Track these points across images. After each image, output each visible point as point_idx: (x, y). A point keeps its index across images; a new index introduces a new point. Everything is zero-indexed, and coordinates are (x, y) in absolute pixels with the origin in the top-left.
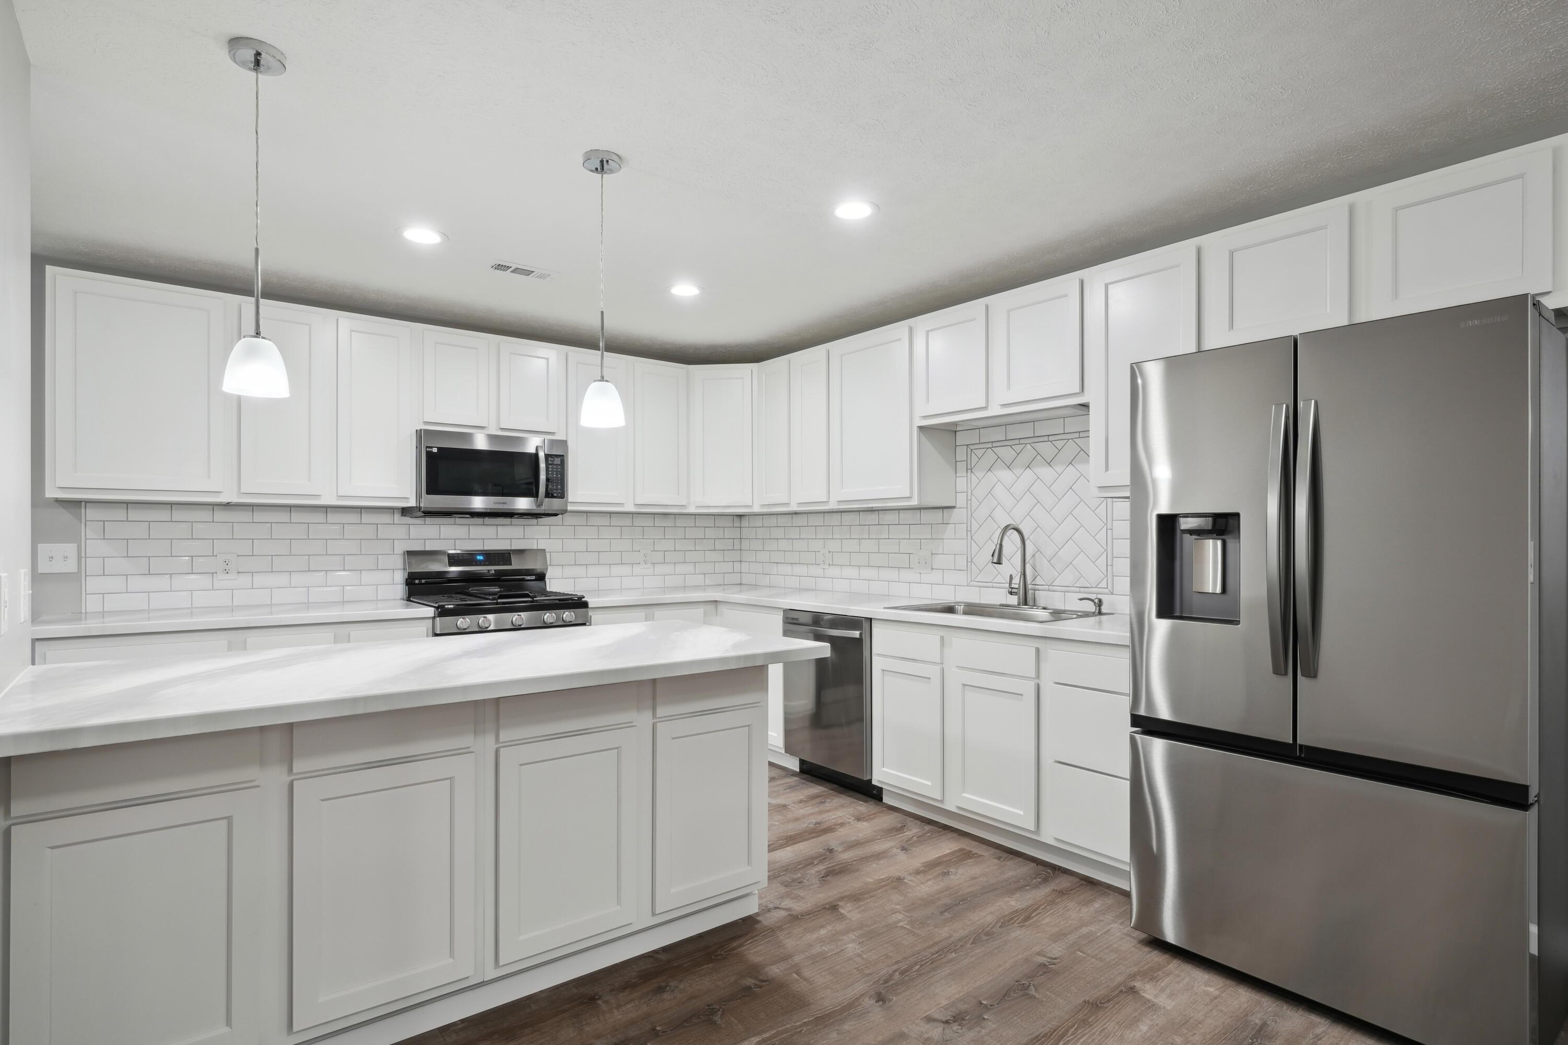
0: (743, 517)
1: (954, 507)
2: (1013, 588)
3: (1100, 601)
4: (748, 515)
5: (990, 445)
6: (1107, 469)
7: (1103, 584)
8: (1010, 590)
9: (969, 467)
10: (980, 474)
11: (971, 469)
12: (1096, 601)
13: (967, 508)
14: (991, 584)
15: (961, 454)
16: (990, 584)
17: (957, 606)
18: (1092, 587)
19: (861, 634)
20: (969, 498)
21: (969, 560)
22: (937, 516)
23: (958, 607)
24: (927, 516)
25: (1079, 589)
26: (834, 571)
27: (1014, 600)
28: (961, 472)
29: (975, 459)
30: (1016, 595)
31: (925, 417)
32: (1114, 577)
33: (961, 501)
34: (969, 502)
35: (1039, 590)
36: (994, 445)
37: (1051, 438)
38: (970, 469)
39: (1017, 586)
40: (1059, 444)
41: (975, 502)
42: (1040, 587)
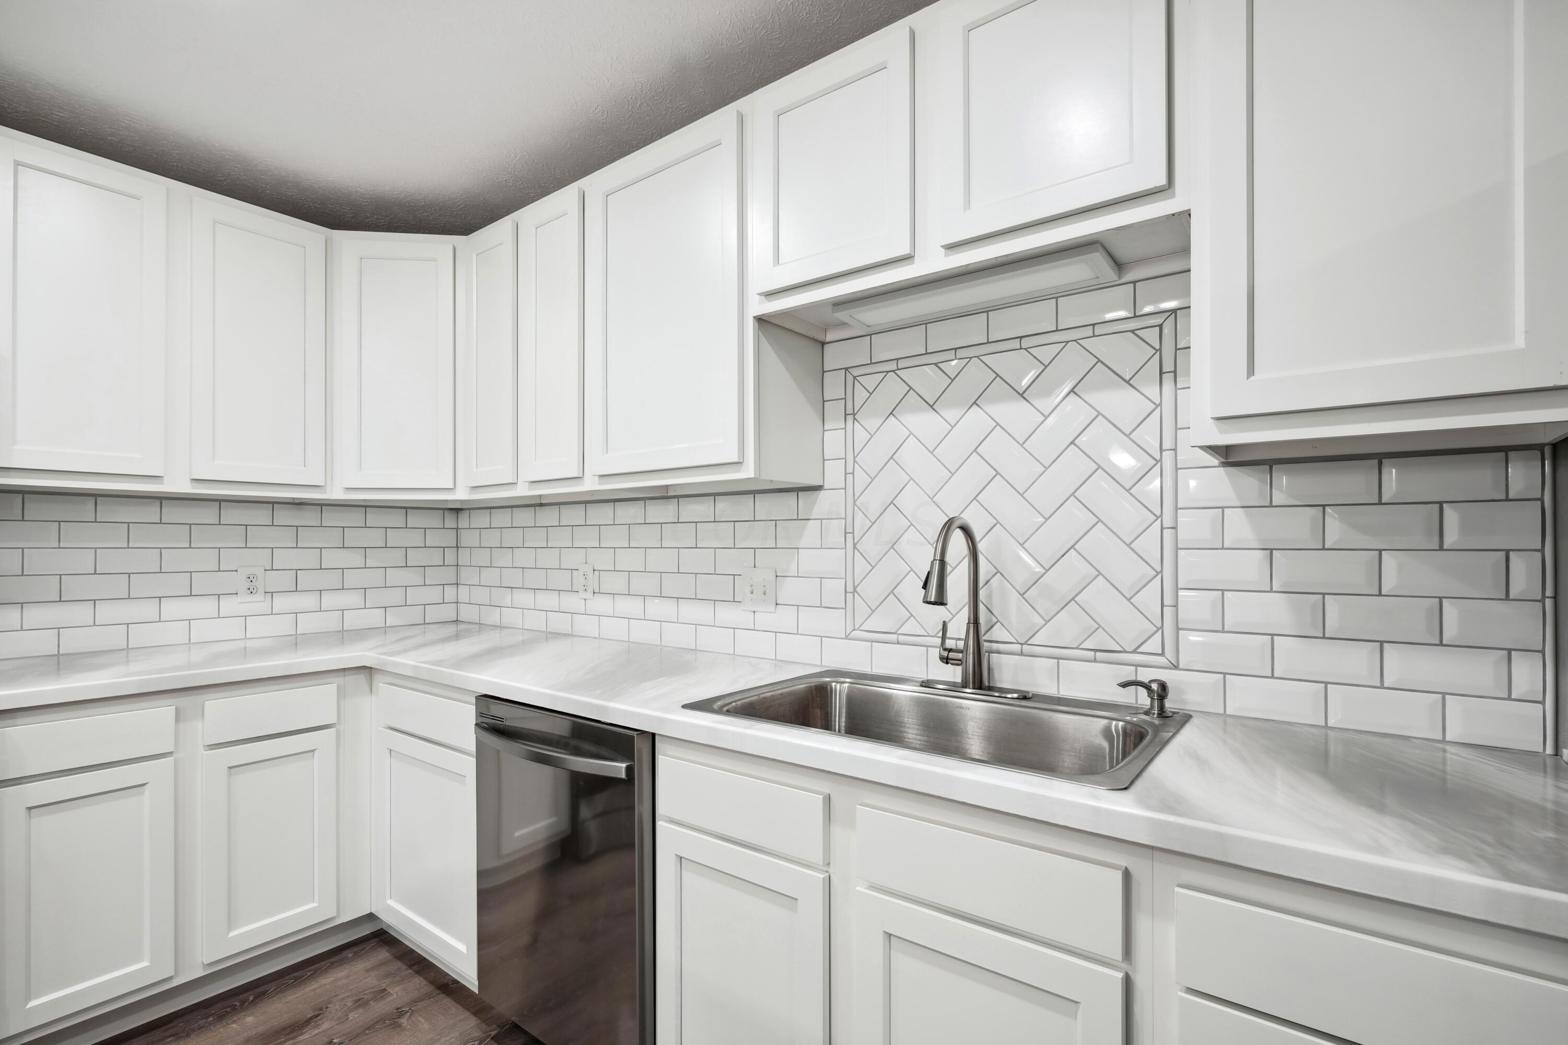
0: (460, 512)
1: (818, 488)
2: (950, 650)
3: (1163, 686)
4: (469, 509)
5: (893, 366)
6: (1251, 371)
7: (1154, 645)
8: (945, 654)
9: (849, 411)
10: (872, 423)
11: (854, 414)
12: (1154, 686)
13: (845, 489)
14: (895, 636)
15: (834, 387)
16: (893, 637)
17: (833, 684)
18: (1125, 652)
19: (630, 770)
20: (850, 470)
21: (850, 589)
22: (785, 506)
23: (835, 686)
24: (766, 507)
25: (1093, 653)
26: (601, 604)
27: (954, 674)
28: (834, 422)
29: (861, 395)
30: (958, 665)
31: (770, 295)
32: (1181, 632)
33: (833, 475)
34: (850, 477)
35: (999, 652)
36: (902, 364)
37: (1026, 343)
38: (850, 415)
39: (961, 645)
40: (1045, 354)
41: (861, 479)
42: (1002, 647)
